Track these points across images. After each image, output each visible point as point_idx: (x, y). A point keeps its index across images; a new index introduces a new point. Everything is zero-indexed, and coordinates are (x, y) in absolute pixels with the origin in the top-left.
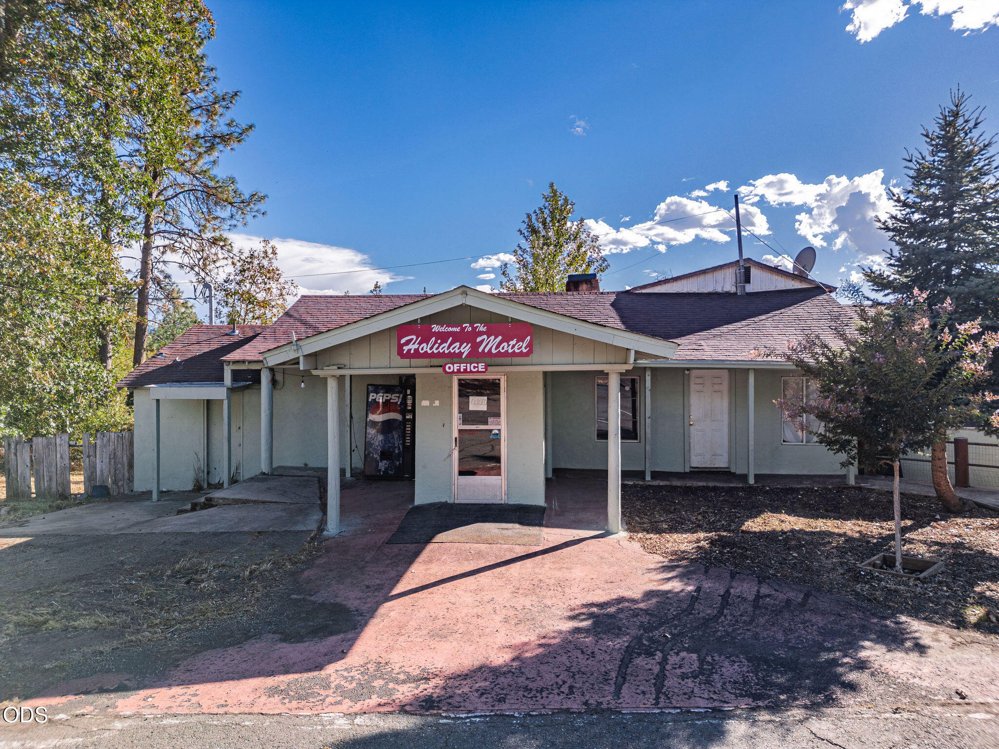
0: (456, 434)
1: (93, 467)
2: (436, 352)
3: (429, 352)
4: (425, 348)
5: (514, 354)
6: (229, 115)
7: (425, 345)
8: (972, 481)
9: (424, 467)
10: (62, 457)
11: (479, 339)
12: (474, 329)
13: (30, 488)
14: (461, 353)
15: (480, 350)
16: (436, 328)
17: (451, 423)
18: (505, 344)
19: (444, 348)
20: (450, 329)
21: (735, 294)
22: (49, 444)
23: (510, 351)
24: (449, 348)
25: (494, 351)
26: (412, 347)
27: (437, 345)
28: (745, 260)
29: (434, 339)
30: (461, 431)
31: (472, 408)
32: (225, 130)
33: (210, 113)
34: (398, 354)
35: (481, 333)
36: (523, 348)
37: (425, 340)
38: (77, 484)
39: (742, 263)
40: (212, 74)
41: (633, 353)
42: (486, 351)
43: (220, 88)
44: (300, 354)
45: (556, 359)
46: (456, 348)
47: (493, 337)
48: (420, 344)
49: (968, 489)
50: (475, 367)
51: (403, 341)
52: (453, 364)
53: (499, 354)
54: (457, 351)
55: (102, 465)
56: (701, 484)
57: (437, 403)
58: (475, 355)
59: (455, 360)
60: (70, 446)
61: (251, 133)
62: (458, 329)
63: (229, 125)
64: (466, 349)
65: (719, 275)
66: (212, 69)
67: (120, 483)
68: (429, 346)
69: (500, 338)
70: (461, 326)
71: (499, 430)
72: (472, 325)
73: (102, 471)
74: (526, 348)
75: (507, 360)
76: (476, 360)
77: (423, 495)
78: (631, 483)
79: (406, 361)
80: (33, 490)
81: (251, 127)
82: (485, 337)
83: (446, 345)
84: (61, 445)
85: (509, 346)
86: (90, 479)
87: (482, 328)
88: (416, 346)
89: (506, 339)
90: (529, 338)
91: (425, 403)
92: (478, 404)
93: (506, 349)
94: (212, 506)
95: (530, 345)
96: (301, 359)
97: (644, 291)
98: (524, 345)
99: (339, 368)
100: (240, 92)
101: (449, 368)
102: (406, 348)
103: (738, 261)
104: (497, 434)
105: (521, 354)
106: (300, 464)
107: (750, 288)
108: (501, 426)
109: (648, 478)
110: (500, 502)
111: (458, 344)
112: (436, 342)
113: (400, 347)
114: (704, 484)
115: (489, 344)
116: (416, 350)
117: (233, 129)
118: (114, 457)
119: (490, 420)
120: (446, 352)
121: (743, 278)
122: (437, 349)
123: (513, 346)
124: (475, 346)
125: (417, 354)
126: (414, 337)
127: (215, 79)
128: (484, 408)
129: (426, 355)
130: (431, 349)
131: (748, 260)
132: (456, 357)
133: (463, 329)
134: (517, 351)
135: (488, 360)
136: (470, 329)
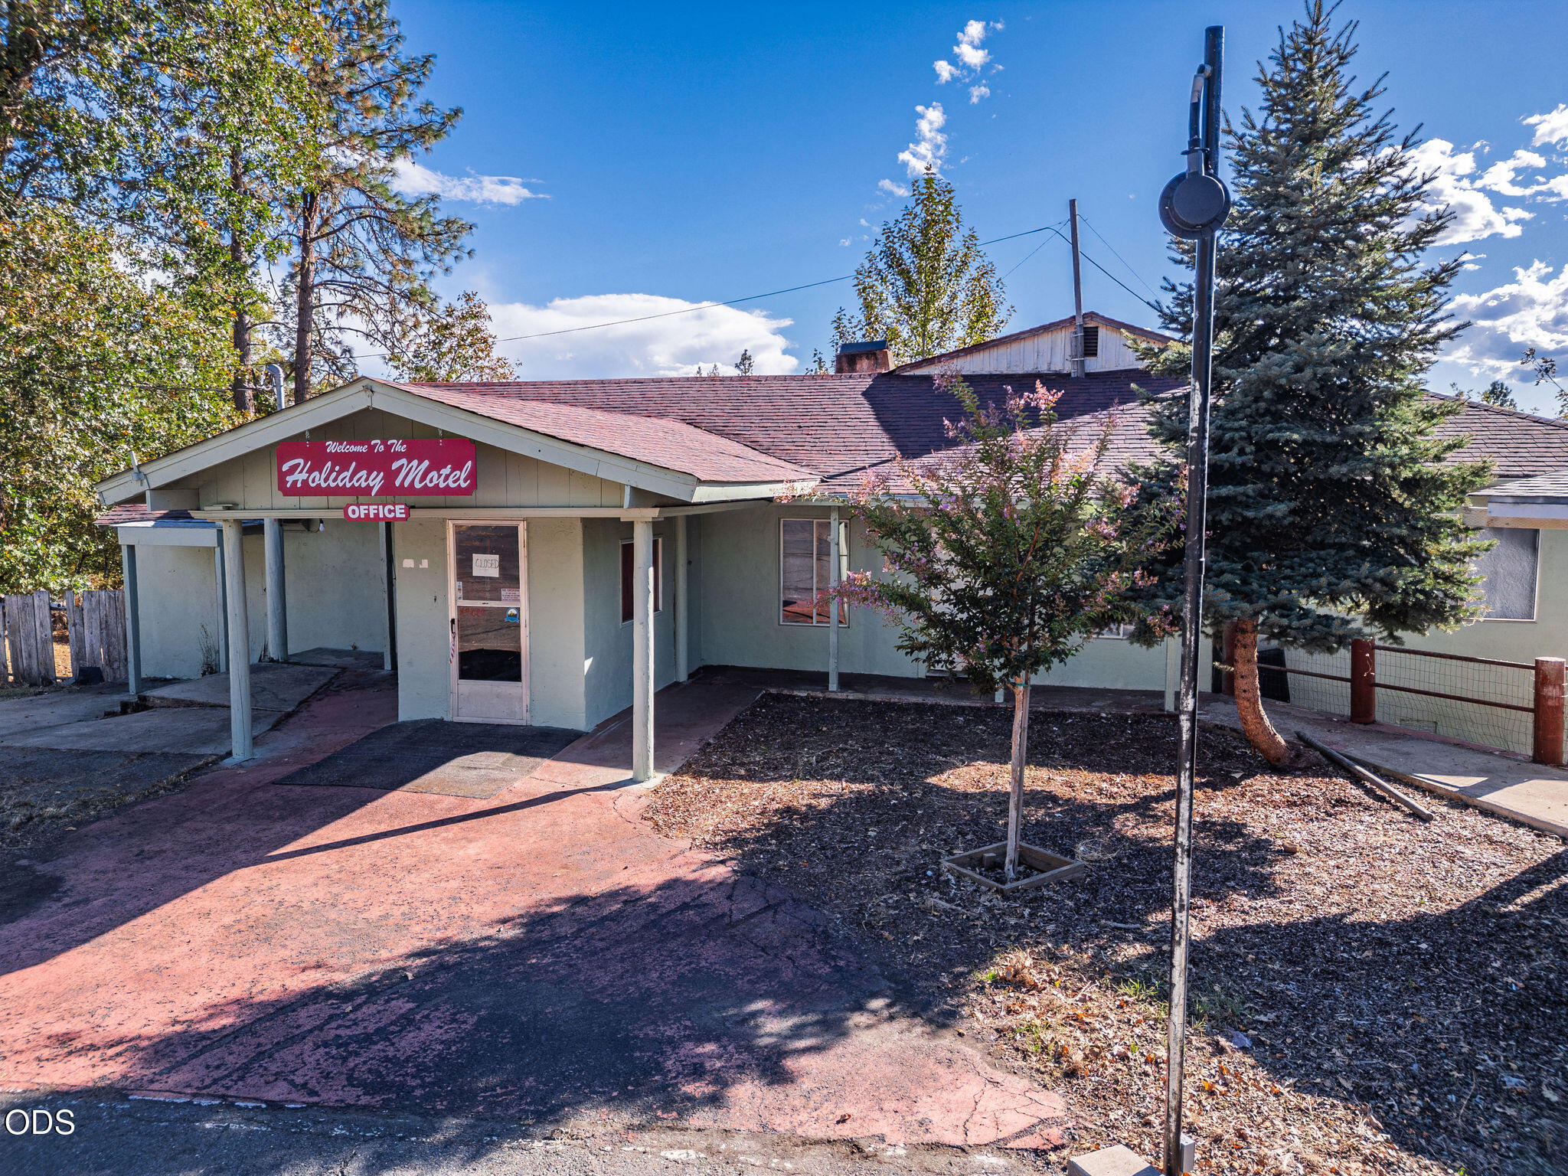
0: (453, 614)
1: (81, 640)
2: (333, 485)
3: (324, 485)
4: (318, 479)
5: (447, 491)
6: (422, 94)
7: (316, 473)
8: (1378, 715)
9: (410, 663)
10: (42, 625)
11: (395, 466)
12: (388, 448)
13: (6, 667)
14: (369, 488)
15: (397, 483)
16: (332, 447)
17: (446, 596)
18: (434, 474)
19: (344, 479)
20: (353, 449)
21: (1069, 375)
22: (25, 605)
23: (442, 485)
24: (351, 480)
25: (418, 485)
26: (299, 477)
27: (334, 474)
28: (1085, 316)
29: (329, 464)
30: (461, 610)
31: (477, 572)
32: (416, 119)
33: (393, 95)
34: (280, 489)
35: (398, 456)
36: (461, 481)
37: (317, 467)
38: (63, 663)
39: (1079, 321)
40: (395, 31)
41: (628, 490)
42: (406, 484)
43: (405, 51)
44: (145, 487)
45: (544, 499)
46: (362, 479)
47: (415, 463)
48: (310, 472)
49: (1368, 727)
50: (390, 511)
51: (285, 468)
52: (358, 505)
53: (426, 491)
54: (364, 485)
55: (91, 636)
56: (913, 699)
57: (425, 564)
58: (389, 490)
59: (362, 499)
60: (51, 608)
61: (459, 122)
62: (363, 449)
63: (420, 110)
64: (376, 481)
65: (1045, 340)
66: (393, 23)
67: (115, 666)
68: (323, 476)
69: (426, 463)
70: (369, 444)
71: (518, 609)
72: (384, 443)
73: (92, 646)
74: (465, 480)
75: (440, 499)
76: (390, 498)
77: (409, 709)
78: (804, 694)
79: (293, 500)
80: (10, 671)
81: (456, 112)
82: (404, 461)
83: (348, 474)
84: (40, 607)
85: (440, 476)
86: (78, 656)
87: (399, 447)
88: (304, 476)
89: (436, 466)
90: (469, 463)
91: (408, 563)
92: (486, 565)
93: (435, 482)
94: (146, 708)
95: (472, 476)
96: (148, 494)
97: (918, 372)
98: (463, 476)
99: (229, 508)
100: (434, 56)
101: (354, 512)
102: (290, 479)
103: (1074, 318)
104: (514, 616)
105: (459, 491)
106: (346, 646)
107: (1094, 365)
108: (521, 602)
109: (833, 686)
110: (520, 723)
111: (364, 473)
112: (332, 470)
113: (282, 476)
114: (920, 700)
115: (412, 472)
116: (305, 482)
117: (429, 116)
118: (105, 625)
119: (504, 593)
120: (348, 485)
121: (1081, 348)
122: (335, 480)
123: (447, 477)
124: (391, 476)
125: (306, 490)
126: (301, 461)
127: (398, 38)
128: (494, 573)
129: (319, 491)
130: (326, 480)
131: (1092, 315)
132: (360, 493)
133: (372, 448)
134: (453, 486)
135: (411, 499)
136: (382, 448)
